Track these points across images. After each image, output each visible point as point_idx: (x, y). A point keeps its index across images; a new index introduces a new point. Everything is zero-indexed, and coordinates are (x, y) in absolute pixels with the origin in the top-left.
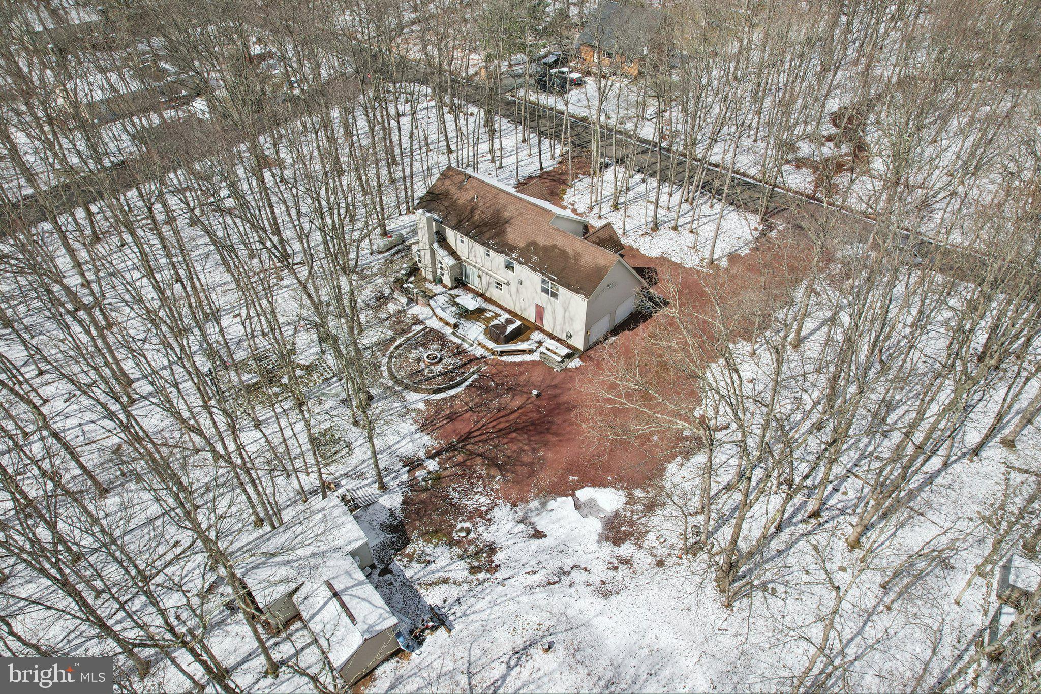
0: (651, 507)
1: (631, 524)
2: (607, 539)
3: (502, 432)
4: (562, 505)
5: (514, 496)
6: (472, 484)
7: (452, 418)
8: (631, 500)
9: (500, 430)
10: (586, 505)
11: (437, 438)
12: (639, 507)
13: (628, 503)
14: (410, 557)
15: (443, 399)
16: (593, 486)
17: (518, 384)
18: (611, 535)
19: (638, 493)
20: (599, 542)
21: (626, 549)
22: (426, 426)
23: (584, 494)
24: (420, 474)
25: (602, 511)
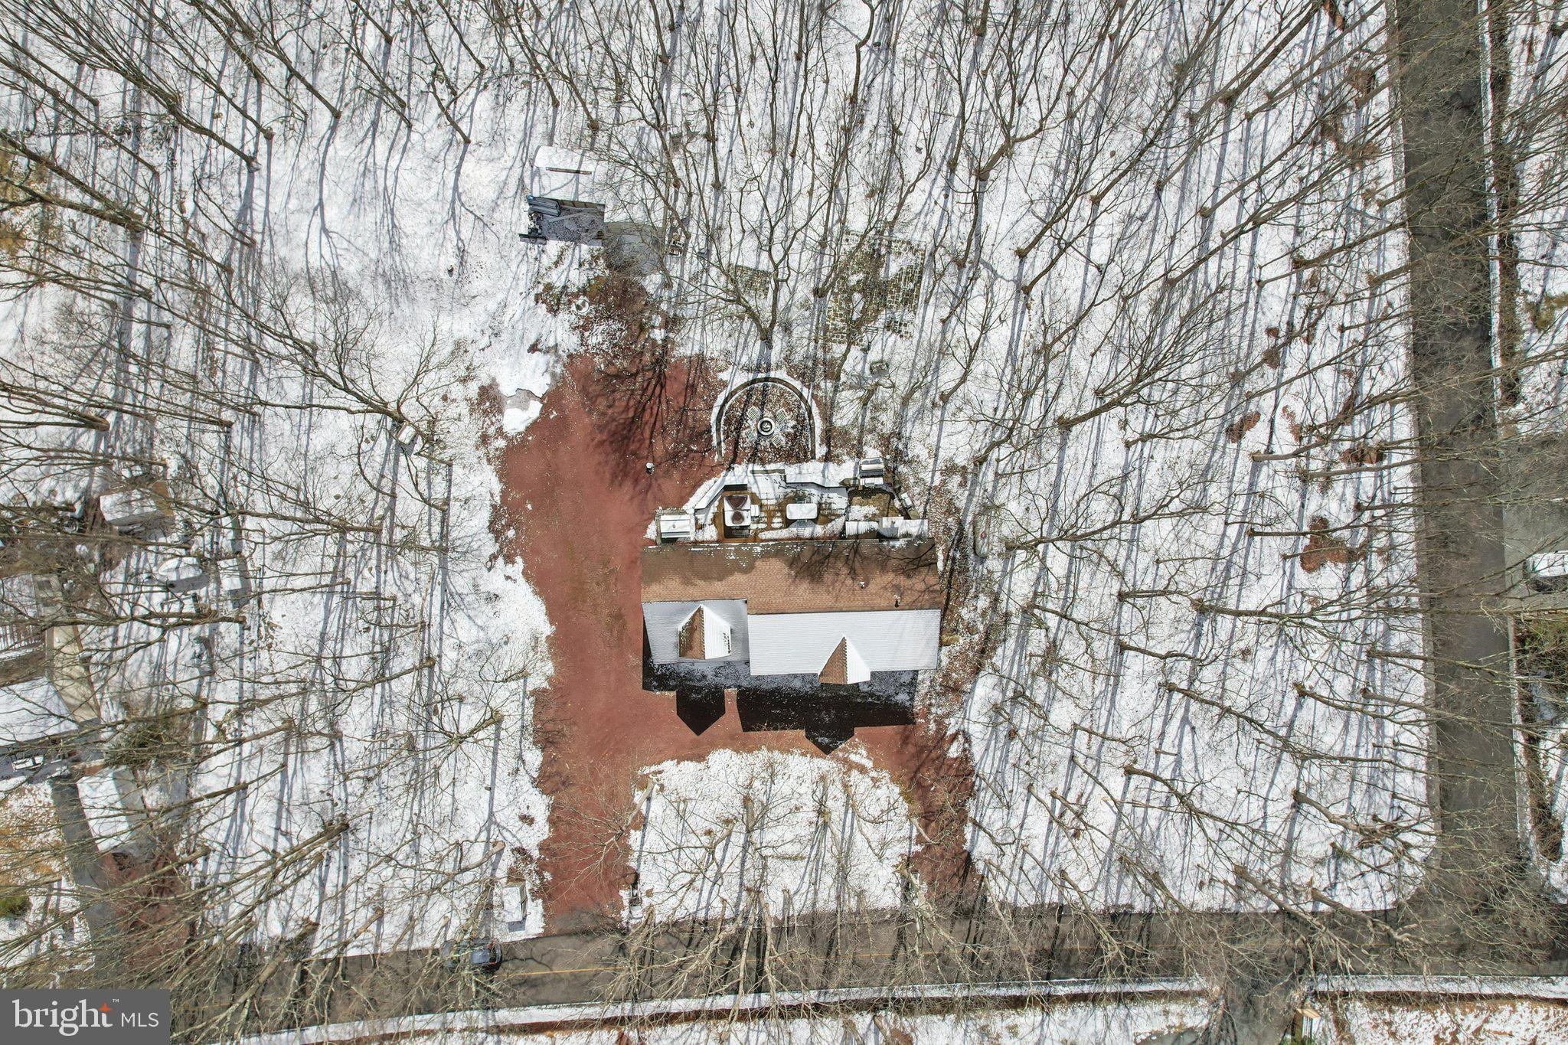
0: (485, 439)
1: (485, 413)
2: (490, 386)
3: (641, 409)
4: (540, 385)
5: (578, 362)
6: (615, 345)
7: (691, 388)
8: (500, 432)
9: (644, 410)
10: (527, 401)
11: (681, 359)
12: (492, 430)
13: (501, 428)
14: (595, 258)
15: (715, 398)
16: (535, 422)
17: (673, 466)
18: (491, 392)
19: (501, 443)
20: (494, 379)
21: (473, 389)
22: (700, 362)
23: (535, 409)
24: (658, 320)
25: (512, 406)
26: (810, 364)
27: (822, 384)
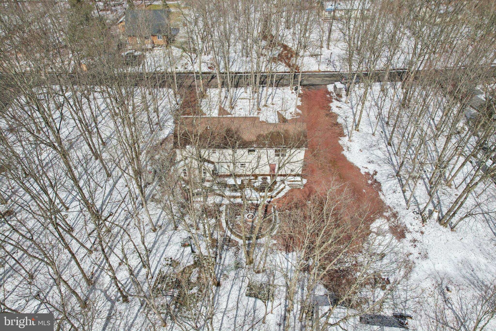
0: (395, 215)
1: (398, 226)
4: (374, 238)
12: (392, 219)
13: (388, 220)
15: (278, 231)
18: (398, 235)
19: (386, 214)
20: (400, 241)
21: (409, 236)
22: (288, 249)
23: (373, 228)
25: (385, 229)
26: (225, 247)
27: (219, 237)
